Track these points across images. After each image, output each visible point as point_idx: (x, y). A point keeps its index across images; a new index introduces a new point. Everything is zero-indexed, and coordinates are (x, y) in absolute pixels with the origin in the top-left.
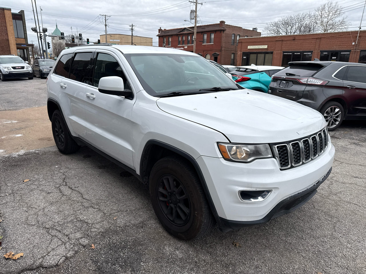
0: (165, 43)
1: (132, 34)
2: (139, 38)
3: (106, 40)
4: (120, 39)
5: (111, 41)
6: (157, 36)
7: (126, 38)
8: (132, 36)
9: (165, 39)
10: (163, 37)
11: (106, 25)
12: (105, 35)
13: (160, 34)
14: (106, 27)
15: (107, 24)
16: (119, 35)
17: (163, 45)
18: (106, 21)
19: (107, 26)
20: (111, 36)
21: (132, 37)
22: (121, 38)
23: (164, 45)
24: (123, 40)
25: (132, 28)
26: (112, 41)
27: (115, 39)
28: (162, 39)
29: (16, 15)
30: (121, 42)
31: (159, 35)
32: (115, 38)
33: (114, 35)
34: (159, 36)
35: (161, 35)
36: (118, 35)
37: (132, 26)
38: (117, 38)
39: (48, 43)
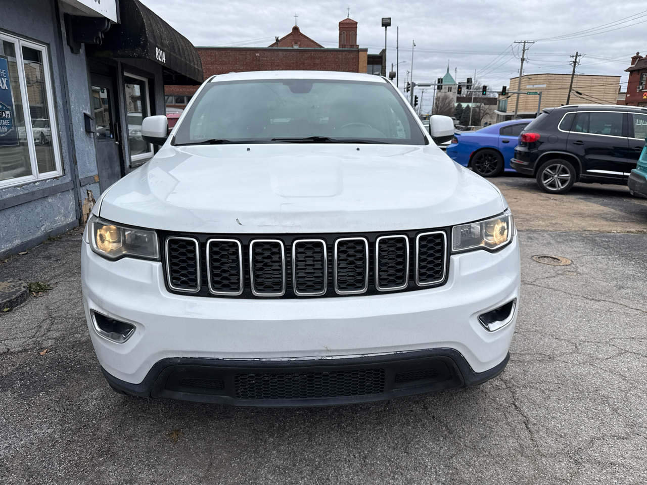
0: (644, 83)
1: (574, 71)
2: (589, 79)
3: (519, 87)
4: (547, 84)
5: (528, 87)
6: (626, 71)
7: (561, 81)
8: (573, 74)
9: (644, 76)
10: (641, 72)
11: (523, 60)
12: (518, 79)
13: (634, 66)
14: (522, 63)
15: (525, 57)
16: (547, 75)
17: (639, 88)
18: (524, 53)
19: (524, 62)
20: (530, 78)
21: (572, 78)
22: (550, 81)
23: (641, 88)
24: (554, 83)
25: (576, 59)
26: (531, 87)
27: (536, 84)
28: (638, 76)
29: (375, 58)
30: (548, 88)
31: (631, 69)
32: (538, 81)
33: (536, 76)
34: (631, 71)
35: (636, 68)
36: (544, 76)
37: (576, 57)
38: (542, 81)
39: (416, 96)
